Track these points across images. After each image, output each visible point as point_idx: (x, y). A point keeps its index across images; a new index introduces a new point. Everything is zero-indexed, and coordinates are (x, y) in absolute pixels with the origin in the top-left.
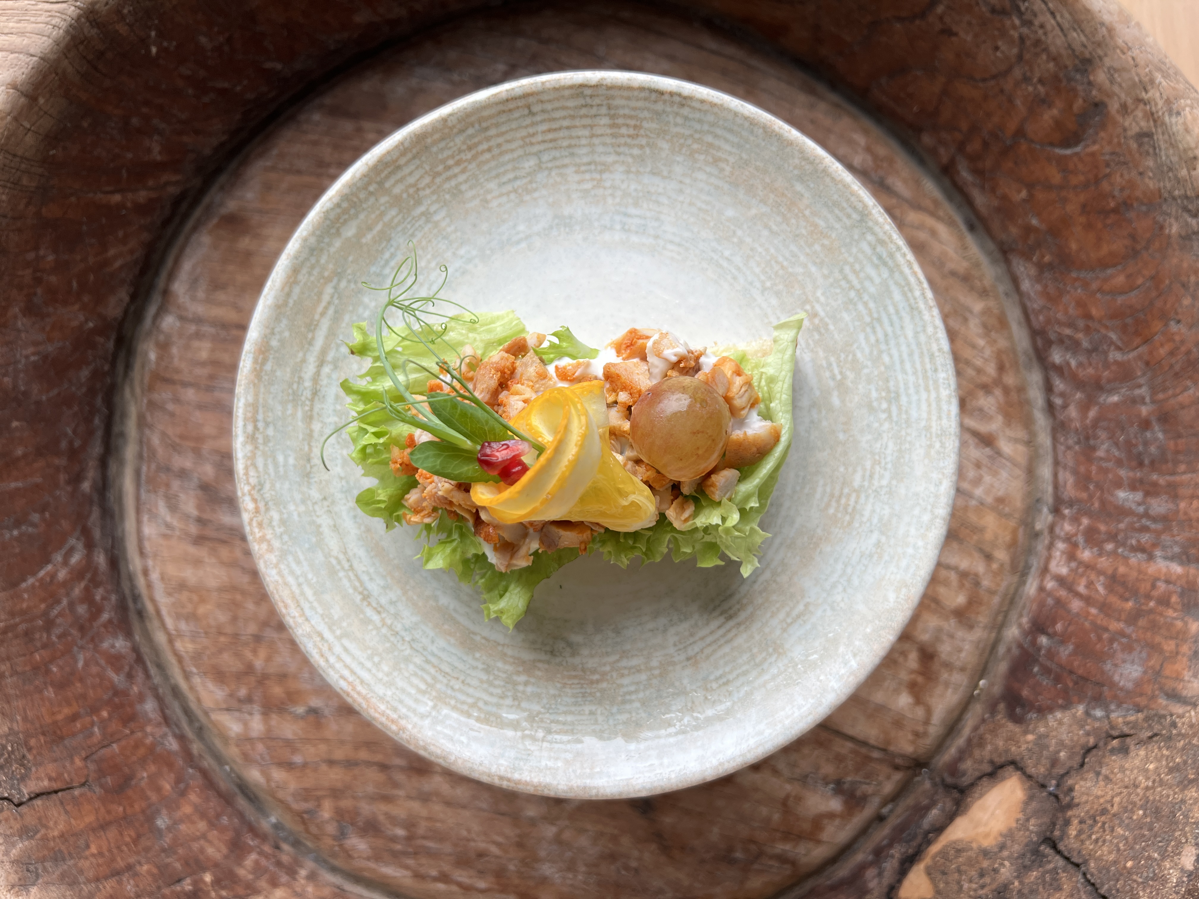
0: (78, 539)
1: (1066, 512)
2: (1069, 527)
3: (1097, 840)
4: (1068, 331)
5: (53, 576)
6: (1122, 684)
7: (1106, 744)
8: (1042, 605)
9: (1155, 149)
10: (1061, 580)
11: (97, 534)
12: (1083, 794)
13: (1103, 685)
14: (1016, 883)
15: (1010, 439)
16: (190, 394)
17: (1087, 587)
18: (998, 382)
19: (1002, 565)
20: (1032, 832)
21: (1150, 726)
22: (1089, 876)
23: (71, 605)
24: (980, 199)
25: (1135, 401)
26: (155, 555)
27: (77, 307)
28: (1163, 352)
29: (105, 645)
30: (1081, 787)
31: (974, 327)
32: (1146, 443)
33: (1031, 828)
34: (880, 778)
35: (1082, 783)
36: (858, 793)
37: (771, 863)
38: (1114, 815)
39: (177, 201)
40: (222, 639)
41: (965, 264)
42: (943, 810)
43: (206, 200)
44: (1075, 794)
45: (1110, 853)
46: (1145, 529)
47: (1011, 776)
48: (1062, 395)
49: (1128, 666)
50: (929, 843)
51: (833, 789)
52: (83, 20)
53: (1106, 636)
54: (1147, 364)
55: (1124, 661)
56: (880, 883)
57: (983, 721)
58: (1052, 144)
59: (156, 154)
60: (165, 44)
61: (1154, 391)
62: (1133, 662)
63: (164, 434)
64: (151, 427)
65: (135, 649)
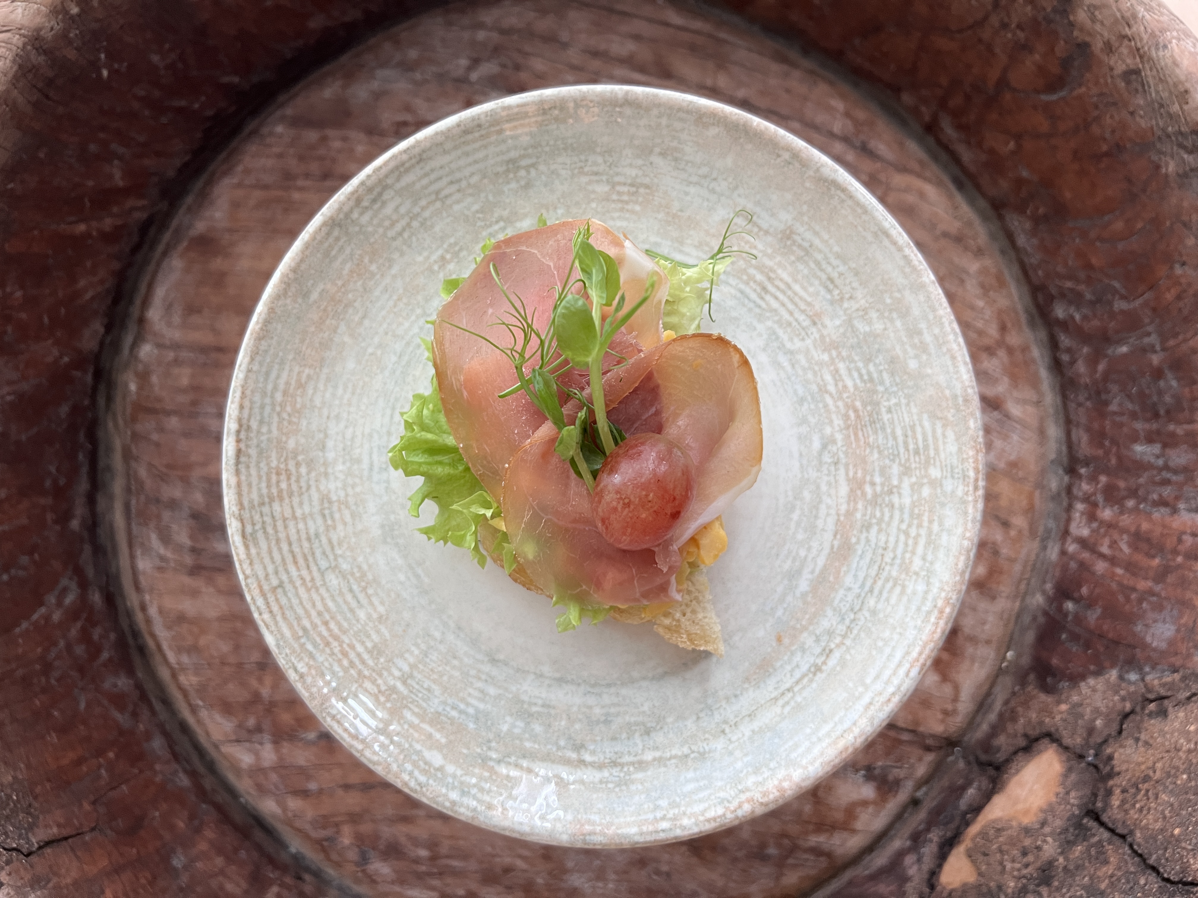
0: (70, 579)
1: (1083, 471)
2: (1085, 487)
3: (1141, 810)
4: (1069, 284)
5: (47, 618)
6: (1155, 644)
7: (1143, 708)
8: (1065, 568)
9: (1143, 85)
10: (1083, 542)
11: (90, 572)
12: (1124, 762)
13: (1135, 647)
14: (1061, 860)
15: (1018, 401)
16: (174, 422)
17: (1110, 547)
18: (1001, 343)
19: (1020, 531)
20: (1073, 805)
21: (1187, 685)
22: (1135, 847)
23: (69, 647)
24: (966, 155)
25: (1144, 350)
26: (151, 590)
27: (50, 342)
28: (1169, 296)
29: (107, 685)
30: (1121, 754)
31: (972, 288)
32: (1160, 393)
33: (1072, 801)
34: (912, 761)
35: (1121, 750)
36: (890, 778)
37: (806, 856)
38: (1157, 782)
39: (145, 227)
40: (227, 669)
41: (957, 224)
42: (979, 789)
43: (175, 223)
44: (1115, 762)
45: (1156, 821)
46: (1166, 482)
47: (1046, 749)
48: (1069, 350)
49: (1160, 625)
50: (968, 824)
51: (865, 776)
52: (29, 47)
53: (1134, 596)
54: (1154, 310)
55: (1155, 621)
56: (920, 869)
57: (1014, 694)
58: (1038, 92)
59: (118, 179)
60: (116, 66)
61: (1164, 339)
62: (1164, 621)
63: (150, 465)
64: (136, 459)
65: (139, 686)
